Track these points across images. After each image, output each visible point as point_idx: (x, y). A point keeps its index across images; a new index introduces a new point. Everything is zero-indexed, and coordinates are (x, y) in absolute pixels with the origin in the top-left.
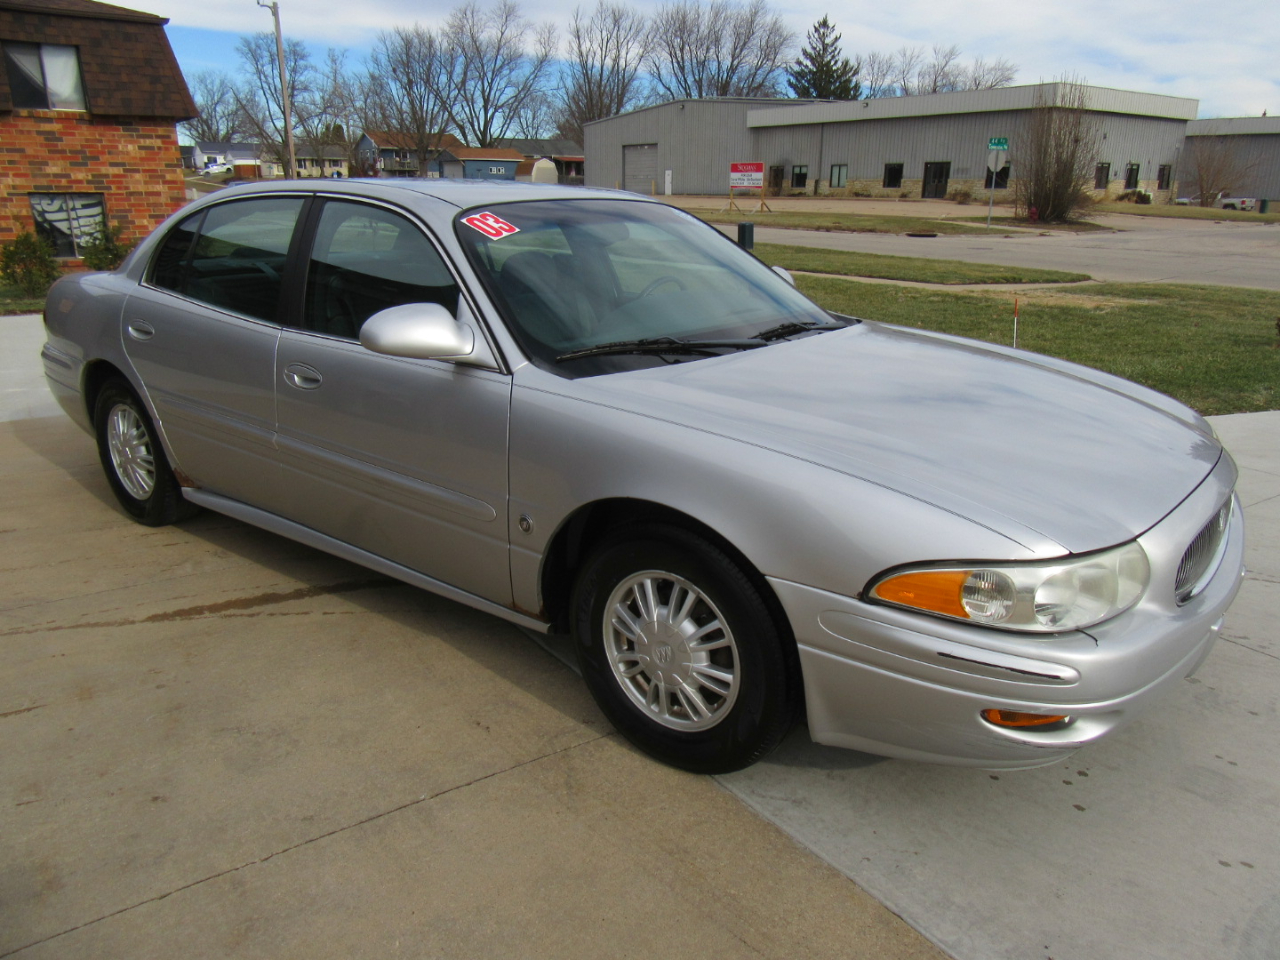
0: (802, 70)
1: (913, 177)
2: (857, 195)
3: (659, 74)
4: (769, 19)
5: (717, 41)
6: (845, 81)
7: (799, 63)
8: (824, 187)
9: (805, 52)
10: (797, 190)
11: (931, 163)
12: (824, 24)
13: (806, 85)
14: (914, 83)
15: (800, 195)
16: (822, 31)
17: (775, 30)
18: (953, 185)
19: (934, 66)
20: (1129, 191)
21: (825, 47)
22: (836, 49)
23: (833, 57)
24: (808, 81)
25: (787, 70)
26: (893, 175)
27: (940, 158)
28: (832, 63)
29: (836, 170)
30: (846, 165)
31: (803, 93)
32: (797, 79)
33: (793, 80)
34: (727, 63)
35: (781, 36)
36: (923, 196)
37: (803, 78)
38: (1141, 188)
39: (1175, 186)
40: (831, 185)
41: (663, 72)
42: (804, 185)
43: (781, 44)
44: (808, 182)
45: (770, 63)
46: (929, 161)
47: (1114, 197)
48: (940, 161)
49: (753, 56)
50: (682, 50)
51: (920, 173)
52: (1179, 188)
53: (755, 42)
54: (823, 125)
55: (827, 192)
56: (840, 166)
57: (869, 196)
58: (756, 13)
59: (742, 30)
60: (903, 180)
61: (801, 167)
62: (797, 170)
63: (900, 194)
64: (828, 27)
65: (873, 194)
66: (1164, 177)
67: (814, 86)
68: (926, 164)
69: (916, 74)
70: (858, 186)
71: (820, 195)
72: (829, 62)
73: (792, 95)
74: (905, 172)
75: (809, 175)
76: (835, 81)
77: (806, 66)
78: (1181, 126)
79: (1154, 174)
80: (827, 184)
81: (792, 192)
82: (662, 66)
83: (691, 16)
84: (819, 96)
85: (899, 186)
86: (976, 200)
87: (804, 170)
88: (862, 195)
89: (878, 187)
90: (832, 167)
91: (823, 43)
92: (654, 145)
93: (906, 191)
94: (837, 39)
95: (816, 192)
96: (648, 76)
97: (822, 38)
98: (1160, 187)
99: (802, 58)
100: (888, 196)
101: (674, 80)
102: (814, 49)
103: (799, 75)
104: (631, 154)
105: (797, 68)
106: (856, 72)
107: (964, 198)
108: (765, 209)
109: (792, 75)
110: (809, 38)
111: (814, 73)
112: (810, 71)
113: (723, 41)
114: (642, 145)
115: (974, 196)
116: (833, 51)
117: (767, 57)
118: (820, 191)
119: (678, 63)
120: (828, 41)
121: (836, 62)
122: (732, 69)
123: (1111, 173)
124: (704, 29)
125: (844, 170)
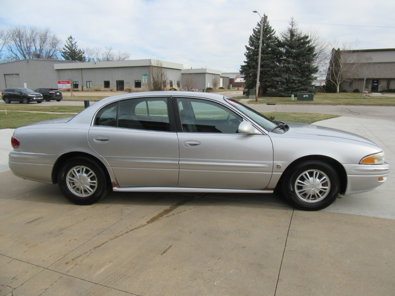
0: (66, 52)
1: (113, 85)
2: (96, 90)
3: (12, 50)
4: (52, 35)
5: (34, 40)
6: (81, 55)
7: (64, 49)
8: (85, 88)
9: (66, 46)
10: (76, 89)
11: (118, 81)
12: (71, 38)
13: (68, 56)
14: (101, 57)
15: (77, 91)
16: (70, 40)
17: (54, 38)
18: (126, 87)
19: (106, 52)
20: (171, 88)
21: (72, 45)
22: (76, 45)
23: (75, 48)
24: (68, 55)
25: (60, 51)
26: (107, 84)
27: (121, 79)
28: (75, 50)
29: (88, 83)
30: (91, 81)
31: (67, 58)
32: (64, 54)
33: (63, 54)
34: (38, 48)
35: (57, 40)
36: (117, 90)
37: (66, 54)
38: (174, 87)
39: (181, 86)
40: (87, 88)
41: (13, 49)
42: (78, 88)
43: (57, 43)
44: (79, 87)
45: (54, 49)
46: (117, 80)
47: (168, 89)
48: (121, 80)
49: (48, 46)
50: (20, 42)
51: (115, 84)
52: (182, 87)
53: (48, 42)
54: (82, 69)
55: (86, 90)
56: (89, 82)
57: (100, 91)
58: (47, 33)
59: (43, 37)
60: (110, 86)
61: (76, 82)
62: (75, 83)
63: (110, 90)
64: (72, 39)
65: (101, 90)
66: (178, 85)
67: (70, 56)
68: (117, 81)
69: (101, 54)
70: (96, 88)
71: (84, 91)
72: (74, 49)
73: (64, 59)
74: (111, 83)
75: (79, 85)
76: (77, 55)
77: (67, 50)
78: (180, 71)
79: (176, 84)
80: (86, 87)
81: (74, 90)
82: (12, 47)
83: (22, 31)
84: (73, 60)
85: (109, 88)
86: (133, 91)
87: (77, 83)
88: (98, 90)
89: (103, 88)
90: (87, 82)
91: (71, 43)
92: (18, 74)
93: (112, 89)
94: (76, 43)
95: (82, 90)
96: (7, 50)
97: (71, 42)
98: (178, 87)
99: (65, 48)
100: (106, 91)
101: (18, 52)
102: (69, 45)
103: (65, 53)
104: (7, 77)
105: (64, 51)
106: (84, 53)
107: (130, 91)
108: (72, 95)
109: (62, 53)
110: (67, 42)
111: (70, 53)
112: (68, 52)
113: (36, 41)
114: (12, 74)
115: (132, 90)
116: (75, 46)
117: (53, 47)
118: (83, 89)
119: (19, 46)
120: (73, 43)
121: (77, 50)
122: (41, 50)
123: (166, 83)
124: (28, 36)
125: (91, 83)
